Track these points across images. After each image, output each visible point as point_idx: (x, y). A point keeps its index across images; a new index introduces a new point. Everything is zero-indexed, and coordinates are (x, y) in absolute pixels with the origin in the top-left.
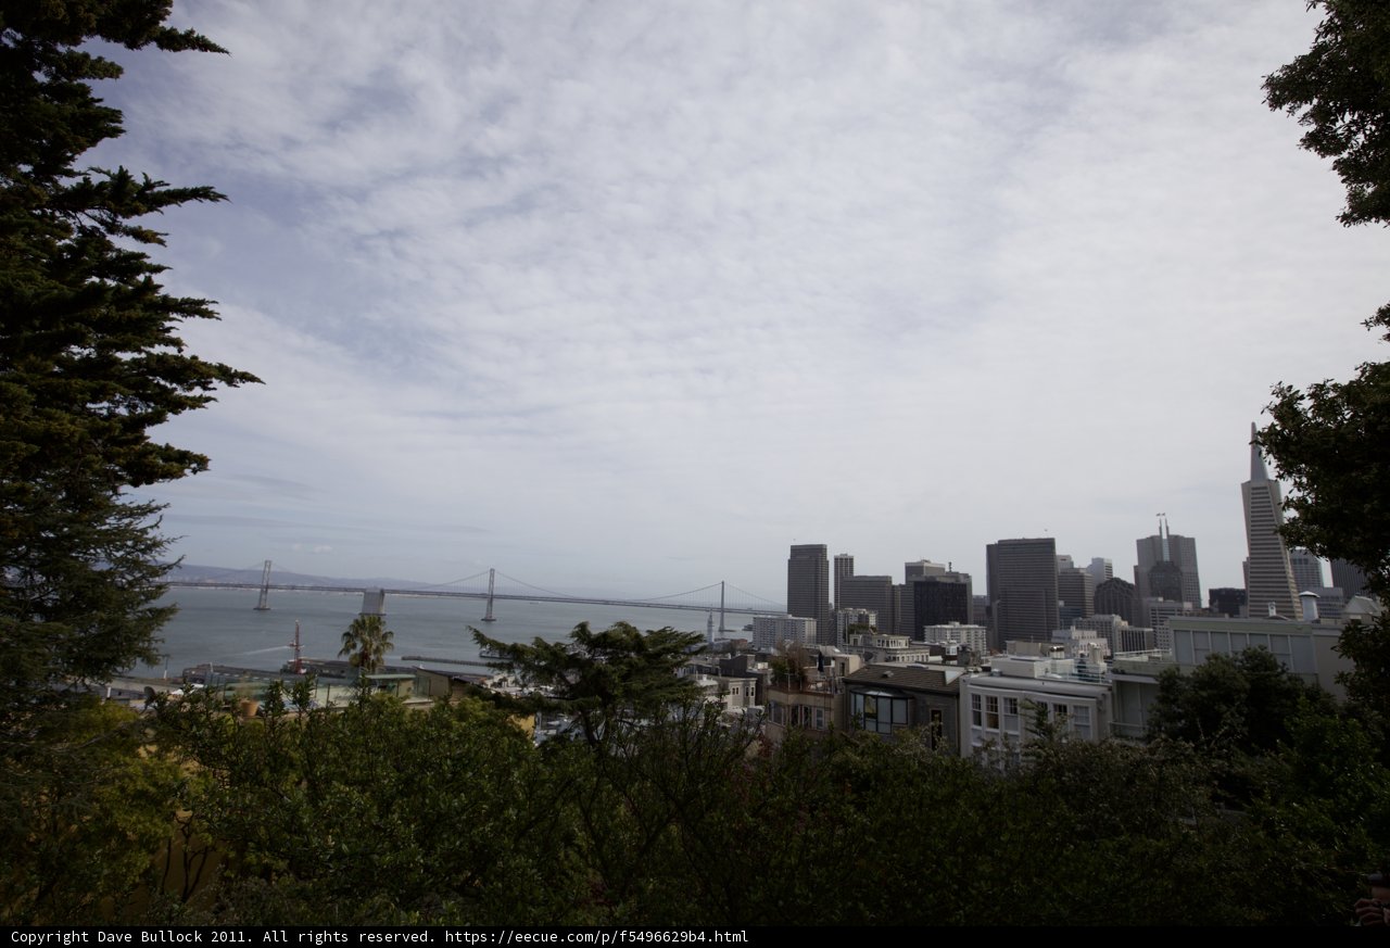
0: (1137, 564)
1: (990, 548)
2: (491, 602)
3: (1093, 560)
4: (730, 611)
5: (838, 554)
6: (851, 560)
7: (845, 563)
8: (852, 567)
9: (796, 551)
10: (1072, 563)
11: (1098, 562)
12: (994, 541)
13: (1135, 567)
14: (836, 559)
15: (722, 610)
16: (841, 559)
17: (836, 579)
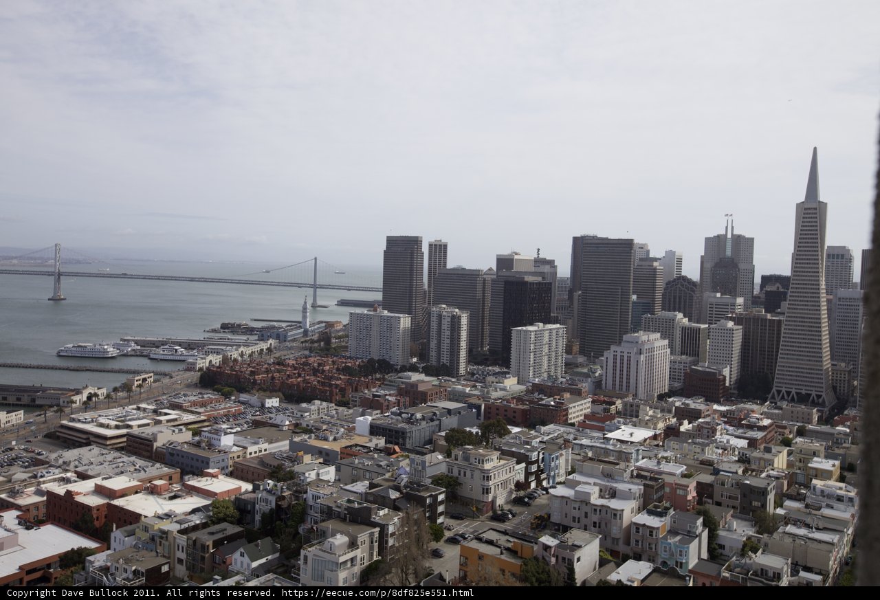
0: (703, 254)
1: (575, 239)
2: (58, 280)
3: (666, 252)
4: (322, 287)
5: (432, 240)
6: (446, 246)
7: (439, 250)
8: (445, 253)
9: (392, 241)
10: (648, 251)
11: (671, 254)
12: (579, 235)
13: (702, 256)
14: (430, 245)
15: (315, 286)
16: (436, 245)
17: (430, 265)
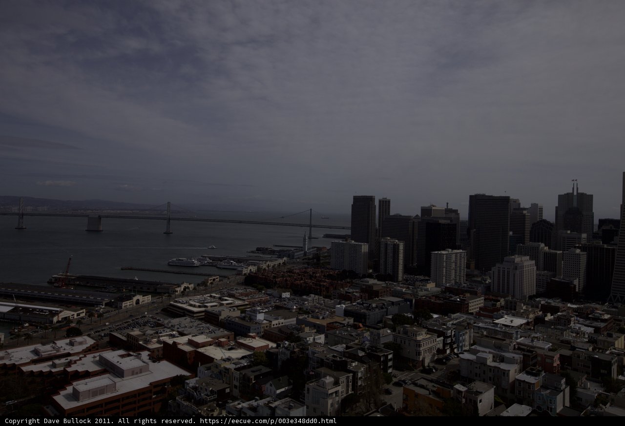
0: (557, 205)
1: (471, 197)
2: (169, 223)
3: (532, 204)
4: (315, 226)
5: (381, 198)
6: (389, 201)
7: (385, 204)
8: (389, 205)
9: (356, 199)
10: (519, 204)
11: (535, 206)
12: (473, 194)
13: (556, 207)
14: (380, 201)
15: (310, 226)
16: (383, 201)
17: (379, 213)
